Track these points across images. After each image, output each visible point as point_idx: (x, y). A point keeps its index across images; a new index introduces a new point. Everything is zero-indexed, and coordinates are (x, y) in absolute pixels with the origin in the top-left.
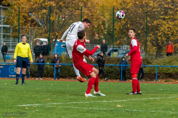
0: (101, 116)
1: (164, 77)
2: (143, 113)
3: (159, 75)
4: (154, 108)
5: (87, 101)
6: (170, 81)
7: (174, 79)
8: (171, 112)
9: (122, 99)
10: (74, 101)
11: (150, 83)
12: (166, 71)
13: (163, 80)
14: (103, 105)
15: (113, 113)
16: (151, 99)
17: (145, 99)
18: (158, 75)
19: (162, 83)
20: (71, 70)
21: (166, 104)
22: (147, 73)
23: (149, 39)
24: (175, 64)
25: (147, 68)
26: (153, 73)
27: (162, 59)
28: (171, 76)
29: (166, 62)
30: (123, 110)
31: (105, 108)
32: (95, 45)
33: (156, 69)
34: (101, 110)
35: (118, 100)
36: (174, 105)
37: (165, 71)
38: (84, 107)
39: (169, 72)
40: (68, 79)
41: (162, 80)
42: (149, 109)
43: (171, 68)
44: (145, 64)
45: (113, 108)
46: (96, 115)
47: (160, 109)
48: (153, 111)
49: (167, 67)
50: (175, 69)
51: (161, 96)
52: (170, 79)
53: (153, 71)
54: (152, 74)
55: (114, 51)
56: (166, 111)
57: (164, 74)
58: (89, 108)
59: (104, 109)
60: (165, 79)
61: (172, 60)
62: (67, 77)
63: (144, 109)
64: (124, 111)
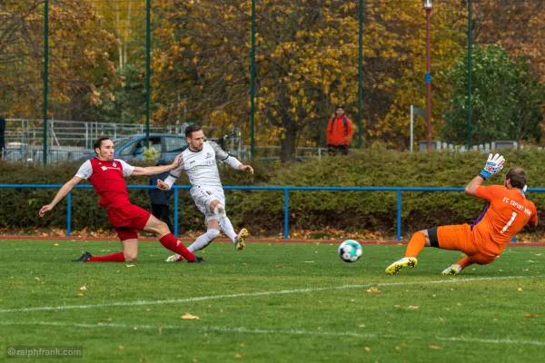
0: (138, 348)
1: (309, 223)
2: (268, 339)
3: (293, 215)
4: (300, 322)
5: (85, 303)
6: (329, 236)
7: (343, 228)
8: (356, 334)
9: (194, 296)
10: (45, 303)
11: (267, 241)
12: (315, 202)
13: (309, 233)
14: (138, 316)
15: (175, 341)
16: (285, 292)
17: (267, 293)
18: (290, 217)
19: (304, 242)
20: (17, 204)
21: (335, 307)
22: (255, 211)
23: (261, 104)
24: (343, 180)
25: (256, 196)
26: (275, 209)
27: (304, 166)
28: (333, 219)
29: (315, 176)
30: (205, 328)
31: (146, 323)
32: (86, 124)
33: (286, 198)
34: (135, 332)
35: (182, 297)
36: (361, 312)
37: (311, 205)
38: (80, 321)
39: (323, 206)
40: (5, 232)
41: (302, 232)
42: (286, 326)
43: (332, 195)
44: (250, 184)
45: (173, 325)
46: (121, 347)
47: (320, 325)
48: (300, 332)
49: (319, 190)
50: (344, 195)
51: (315, 284)
52: (328, 227)
53: (275, 203)
54: (273, 215)
55: (150, 143)
56: (338, 331)
57: (309, 214)
58: (96, 323)
59: (143, 326)
60: (314, 230)
61: (336, 168)
62: (4, 226)
63: (271, 326)
64: (208, 332)
